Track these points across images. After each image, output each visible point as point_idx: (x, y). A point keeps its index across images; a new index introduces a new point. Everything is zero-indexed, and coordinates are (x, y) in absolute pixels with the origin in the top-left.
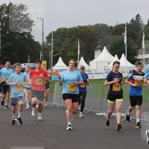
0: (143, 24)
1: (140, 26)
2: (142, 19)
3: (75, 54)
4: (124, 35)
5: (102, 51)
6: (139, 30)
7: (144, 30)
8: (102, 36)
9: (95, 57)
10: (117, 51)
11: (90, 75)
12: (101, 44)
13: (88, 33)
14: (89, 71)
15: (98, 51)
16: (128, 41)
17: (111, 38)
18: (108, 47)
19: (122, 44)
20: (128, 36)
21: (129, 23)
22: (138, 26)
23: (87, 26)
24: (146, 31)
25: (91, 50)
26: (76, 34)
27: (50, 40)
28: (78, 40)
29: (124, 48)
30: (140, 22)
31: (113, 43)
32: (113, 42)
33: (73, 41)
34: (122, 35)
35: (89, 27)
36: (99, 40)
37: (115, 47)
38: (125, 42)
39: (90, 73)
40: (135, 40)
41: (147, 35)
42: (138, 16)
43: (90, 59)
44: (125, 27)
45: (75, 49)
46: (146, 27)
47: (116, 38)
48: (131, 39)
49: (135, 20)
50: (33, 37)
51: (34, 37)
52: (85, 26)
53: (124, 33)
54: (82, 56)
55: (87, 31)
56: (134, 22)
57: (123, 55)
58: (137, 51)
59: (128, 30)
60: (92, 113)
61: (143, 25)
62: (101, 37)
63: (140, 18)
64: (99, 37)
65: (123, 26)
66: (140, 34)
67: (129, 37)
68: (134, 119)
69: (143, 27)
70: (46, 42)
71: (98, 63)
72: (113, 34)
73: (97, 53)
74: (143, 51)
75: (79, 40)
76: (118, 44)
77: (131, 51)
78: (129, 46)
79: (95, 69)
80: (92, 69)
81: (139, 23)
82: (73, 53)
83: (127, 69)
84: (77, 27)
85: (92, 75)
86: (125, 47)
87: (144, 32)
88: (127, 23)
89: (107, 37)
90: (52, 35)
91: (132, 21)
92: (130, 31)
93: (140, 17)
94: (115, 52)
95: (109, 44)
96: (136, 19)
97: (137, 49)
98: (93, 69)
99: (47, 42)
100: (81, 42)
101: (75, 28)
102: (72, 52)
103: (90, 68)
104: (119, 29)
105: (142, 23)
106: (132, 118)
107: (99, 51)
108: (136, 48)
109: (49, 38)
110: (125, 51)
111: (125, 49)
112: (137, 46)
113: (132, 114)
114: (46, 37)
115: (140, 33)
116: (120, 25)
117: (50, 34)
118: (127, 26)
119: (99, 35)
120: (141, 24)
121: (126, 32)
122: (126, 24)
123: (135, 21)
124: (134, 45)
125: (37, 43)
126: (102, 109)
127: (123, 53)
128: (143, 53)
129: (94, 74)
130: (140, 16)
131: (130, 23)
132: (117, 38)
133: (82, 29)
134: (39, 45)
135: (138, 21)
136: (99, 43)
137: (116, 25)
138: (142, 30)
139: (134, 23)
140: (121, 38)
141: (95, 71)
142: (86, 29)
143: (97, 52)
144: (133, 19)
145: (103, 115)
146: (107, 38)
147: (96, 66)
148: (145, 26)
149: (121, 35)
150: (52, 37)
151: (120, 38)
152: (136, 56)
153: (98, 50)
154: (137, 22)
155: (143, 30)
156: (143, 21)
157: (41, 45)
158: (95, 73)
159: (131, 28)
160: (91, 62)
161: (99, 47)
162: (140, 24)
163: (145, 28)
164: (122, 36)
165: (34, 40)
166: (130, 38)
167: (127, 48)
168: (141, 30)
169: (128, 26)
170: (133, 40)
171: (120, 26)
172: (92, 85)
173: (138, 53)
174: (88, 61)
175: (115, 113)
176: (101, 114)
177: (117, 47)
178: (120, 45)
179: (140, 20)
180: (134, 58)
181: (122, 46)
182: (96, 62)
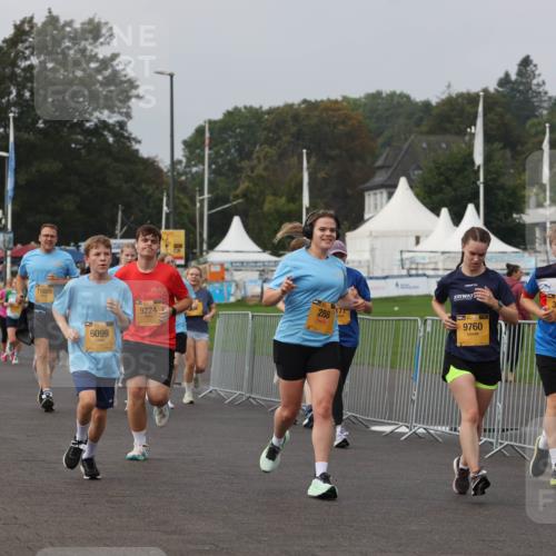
0: (546, 93)
1: (535, 99)
2: (539, 75)
3: (292, 206)
4: (473, 135)
5: (390, 195)
6: (528, 118)
7: (549, 114)
8: (391, 138)
9: (366, 216)
10: (449, 192)
12: (389, 167)
13: (341, 127)
15: (375, 194)
16: (488, 158)
17: (424, 145)
18: (413, 177)
19: (465, 169)
20: (488, 139)
21: (492, 90)
22: (528, 101)
23: (336, 102)
25: (349, 192)
26: (294, 129)
27: (198, 151)
28: (302, 154)
29: (475, 183)
30: (534, 87)
31: (431, 165)
32: (434, 162)
33: (282, 155)
34: (465, 135)
35: (345, 104)
36: (381, 154)
37: (442, 178)
38: (479, 159)
40: (515, 154)
42: (526, 62)
43: (345, 223)
44: (478, 105)
45: (293, 184)
46: (555, 104)
47: (444, 146)
48: (501, 149)
49: (513, 77)
50: (133, 143)
51: (139, 142)
52: (329, 100)
53: (475, 126)
55: (335, 119)
56: (510, 85)
57: (471, 208)
58: (524, 193)
59: (489, 116)
60: (354, 423)
61: (546, 98)
62: (388, 144)
63: (533, 72)
64: (380, 140)
65: (471, 99)
66: (533, 131)
67: (492, 143)
68: (512, 446)
69: (545, 105)
70: (184, 160)
71: (376, 237)
72: (431, 132)
73: (372, 203)
75: (307, 154)
76: (450, 169)
77: (500, 194)
78: (494, 176)
79: (368, 261)
80: (353, 262)
81: (530, 89)
82: (283, 200)
84: (299, 105)
86: (478, 179)
87: (547, 125)
88: (485, 91)
89: (409, 141)
90: (207, 135)
91: (505, 81)
92: (496, 118)
93: (535, 66)
94: (440, 195)
95: (419, 168)
96: (520, 74)
98: (360, 262)
99: (189, 160)
100: (313, 160)
101: (290, 106)
102: (281, 197)
103: (350, 256)
104: (455, 113)
105: (541, 89)
106: (506, 443)
107: (382, 194)
108: (518, 182)
109: (193, 145)
110: (478, 192)
111: (478, 188)
112: (524, 177)
113: (503, 430)
114: (185, 142)
115: (534, 125)
116: (461, 95)
117: (200, 131)
118: (484, 102)
119: (379, 135)
120: (540, 93)
121: (480, 122)
122: (481, 94)
123: (516, 80)
124: (512, 171)
125: (150, 164)
126: (391, 411)
127: (471, 202)
130: (534, 62)
131: (496, 90)
132: (447, 146)
133: (317, 113)
134: (159, 171)
135: (524, 80)
136: (379, 163)
137: (444, 97)
138: (541, 115)
139: (512, 89)
140: (463, 146)
141: (365, 269)
142: (330, 113)
143: (372, 197)
144: (507, 75)
145: (398, 430)
146: (410, 145)
147: (368, 248)
148: (553, 101)
149: (462, 133)
150: (207, 142)
151: (457, 146)
152: (521, 211)
153: (378, 191)
154: (521, 88)
155: (545, 118)
156: (544, 83)
157: (165, 170)
159: (499, 110)
160: (350, 236)
161: (380, 178)
162: (534, 92)
163: (552, 109)
164: (467, 138)
165: (137, 151)
166: (497, 145)
167: (485, 183)
169: (491, 101)
170: (508, 153)
171: (460, 100)
175: (439, 424)
176: (387, 429)
177: (447, 179)
178: (459, 172)
179: (534, 77)
180: (510, 220)
181: (466, 173)
182: (371, 234)
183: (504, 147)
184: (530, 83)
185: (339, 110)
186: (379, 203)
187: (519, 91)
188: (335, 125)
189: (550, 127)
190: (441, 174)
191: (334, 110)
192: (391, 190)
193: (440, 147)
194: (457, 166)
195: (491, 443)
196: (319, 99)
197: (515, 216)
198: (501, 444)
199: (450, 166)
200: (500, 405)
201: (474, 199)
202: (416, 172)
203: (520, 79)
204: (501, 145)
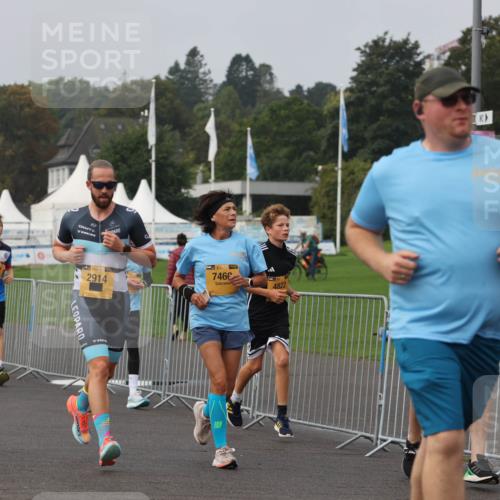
0: (211, 81)
1: (202, 86)
2: (206, 65)
4: (147, 118)
5: (71, 171)
6: (195, 103)
7: (213, 100)
8: (72, 120)
9: (50, 190)
10: (124, 169)
11: (32, 249)
12: (70, 146)
13: (27, 110)
14: (29, 238)
15: (58, 170)
16: (160, 139)
17: (102, 126)
18: (92, 155)
19: (139, 148)
20: (160, 121)
21: (163, 77)
22: (195, 87)
23: (22, 86)
24: (219, 106)
25: (34, 168)
29: (147, 161)
30: (201, 76)
31: (109, 145)
32: (112, 142)
34: (139, 118)
36: (63, 135)
37: (118, 156)
38: (152, 140)
39: (33, 244)
40: (184, 135)
41: (223, 117)
42: (194, 53)
43: (30, 196)
46: (219, 91)
47: (120, 127)
49: (182, 66)
52: (16, 85)
53: (148, 109)
54: (4, 188)
55: (22, 102)
56: (179, 74)
57: (144, 183)
58: (192, 170)
59: (162, 100)
60: (36, 377)
61: (211, 85)
62: (67, 126)
63: (200, 62)
64: (63, 122)
66: (200, 114)
67: (164, 125)
68: (178, 397)
69: (211, 91)
71: (58, 209)
73: (55, 178)
74: (210, 170)
76: (126, 149)
77: (171, 171)
78: (165, 155)
79: (51, 231)
80: (38, 231)
81: (197, 77)
83: (157, 230)
85: (37, 251)
86: (151, 158)
87: (212, 109)
88: (157, 78)
89: (88, 123)
91: (175, 70)
92: (166, 103)
93: (202, 56)
95: (97, 147)
96: (188, 63)
97: (192, 166)
98: (44, 232)
100: (2, 139)
103: (33, 226)
105: (207, 77)
106: (172, 395)
107: (65, 170)
108: (187, 160)
110: (150, 170)
111: (150, 165)
112: (192, 156)
113: (170, 384)
115: (200, 110)
118: (156, 89)
119: (61, 117)
120: (205, 81)
121: (152, 106)
122: (154, 81)
123: (184, 71)
124: (181, 150)
126: (69, 367)
127: (144, 178)
128: (210, 177)
129: (46, 246)
130: (201, 53)
131: (167, 78)
132: (123, 127)
133: (5, 96)
135: (192, 69)
136: (62, 142)
138: (207, 100)
139: (181, 77)
140: (137, 128)
141: (49, 238)
142: (17, 96)
143: (55, 173)
144: (177, 64)
145: (76, 384)
146: (89, 127)
147: (51, 219)
148: (217, 88)
149: (136, 116)
151: (132, 127)
152: (189, 186)
153: (60, 168)
154: (189, 76)
155: (211, 103)
156: (210, 72)
158: (48, 243)
159: (169, 95)
160: (35, 208)
161: (62, 156)
162: (201, 79)
163: (217, 95)
164: (141, 120)
166: (167, 127)
167: (157, 161)
168: (203, 102)
169: (161, 87)
170: (177, 134)
172: (37, 284)
173: (194, 179)
174: (25, 205)
176: (66, 382)
177: (122, 157)
178: (133, 151)
179: (201, 67)
180: (178, 194)
181: (139, 152)
182: (54, 207)
183: (173, 129)
184: (197, 72)
185: (25, 93)
186: (61, 178)
187: (188, 79)
188: (22, 107)
189: (215, 111)
190: (116, 153)
191: (20, 94)
192: (72, 167)
193: (117, 129)
194: (131, 145)
195: (159, 395)
196: (7, 84)
197: (183, 191)
198: (168, 395)
199: (125, 145)
200: (167, 361)
201: (147, 175)
202: (95, 151)
203: (187, 68)
204: (171, 127)
